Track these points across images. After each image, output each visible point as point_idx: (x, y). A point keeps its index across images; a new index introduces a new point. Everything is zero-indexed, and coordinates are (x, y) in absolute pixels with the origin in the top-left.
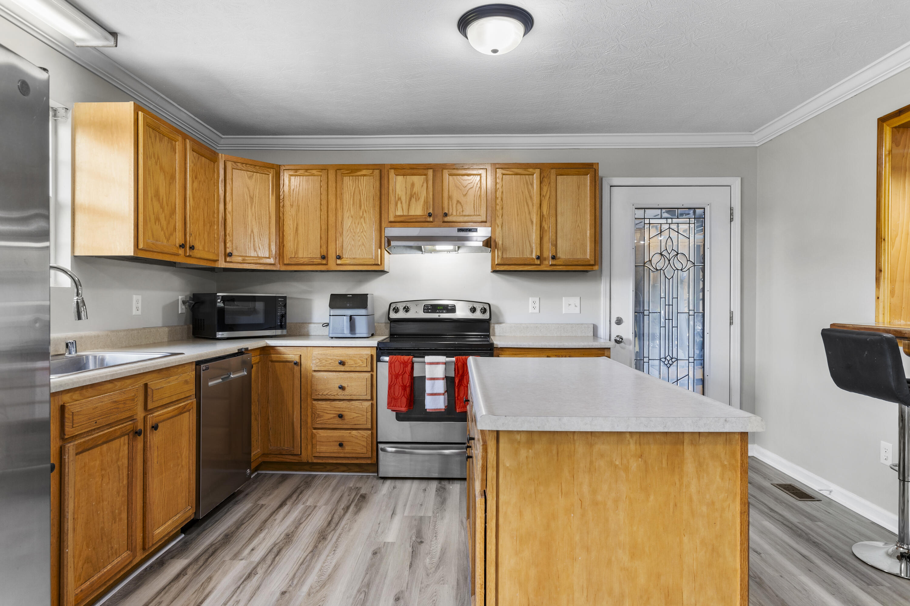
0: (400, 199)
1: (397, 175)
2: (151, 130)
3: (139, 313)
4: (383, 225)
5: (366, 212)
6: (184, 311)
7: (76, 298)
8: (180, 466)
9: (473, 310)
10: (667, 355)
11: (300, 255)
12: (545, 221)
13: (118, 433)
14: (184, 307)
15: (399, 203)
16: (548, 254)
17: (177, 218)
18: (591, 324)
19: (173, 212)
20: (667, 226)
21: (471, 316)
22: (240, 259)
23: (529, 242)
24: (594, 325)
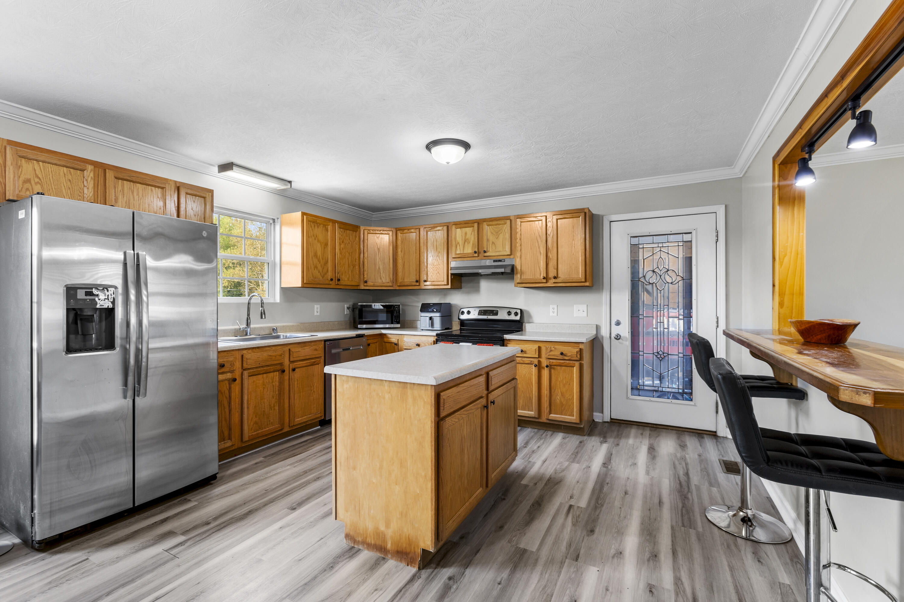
0: (458, 243)
1: (457, 228)
2: (312, 223)
3: (318, 314)
4: (450, 261)
5: (440, 253)
6: (348, 313)
7: (261, 308)
8: (312, 391)
9: (509, 313)
10: (659, 350)
11: (406, 280)
12: (550, 252)
13: (272, 370)
14: (348, 311)
15: (458, 246)
16: (552, 274)
17: (329, 265)
18: (595, 325)
19: (327, 262)
20: (659, 249)
21: (507, 317)
22: (372, 284)
23: (539, 267)
24: (597, 325)
